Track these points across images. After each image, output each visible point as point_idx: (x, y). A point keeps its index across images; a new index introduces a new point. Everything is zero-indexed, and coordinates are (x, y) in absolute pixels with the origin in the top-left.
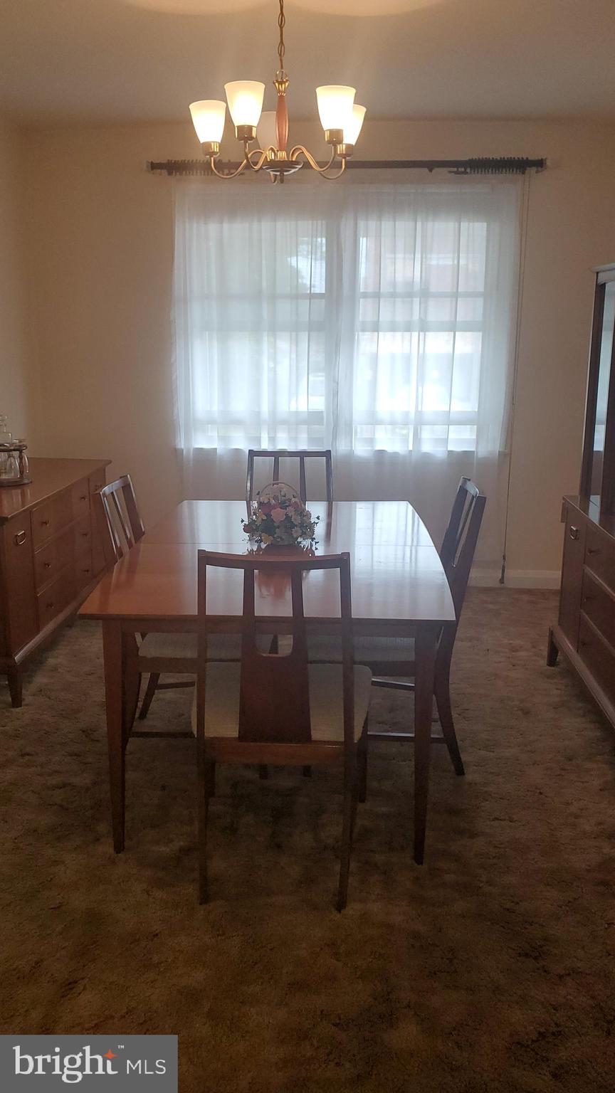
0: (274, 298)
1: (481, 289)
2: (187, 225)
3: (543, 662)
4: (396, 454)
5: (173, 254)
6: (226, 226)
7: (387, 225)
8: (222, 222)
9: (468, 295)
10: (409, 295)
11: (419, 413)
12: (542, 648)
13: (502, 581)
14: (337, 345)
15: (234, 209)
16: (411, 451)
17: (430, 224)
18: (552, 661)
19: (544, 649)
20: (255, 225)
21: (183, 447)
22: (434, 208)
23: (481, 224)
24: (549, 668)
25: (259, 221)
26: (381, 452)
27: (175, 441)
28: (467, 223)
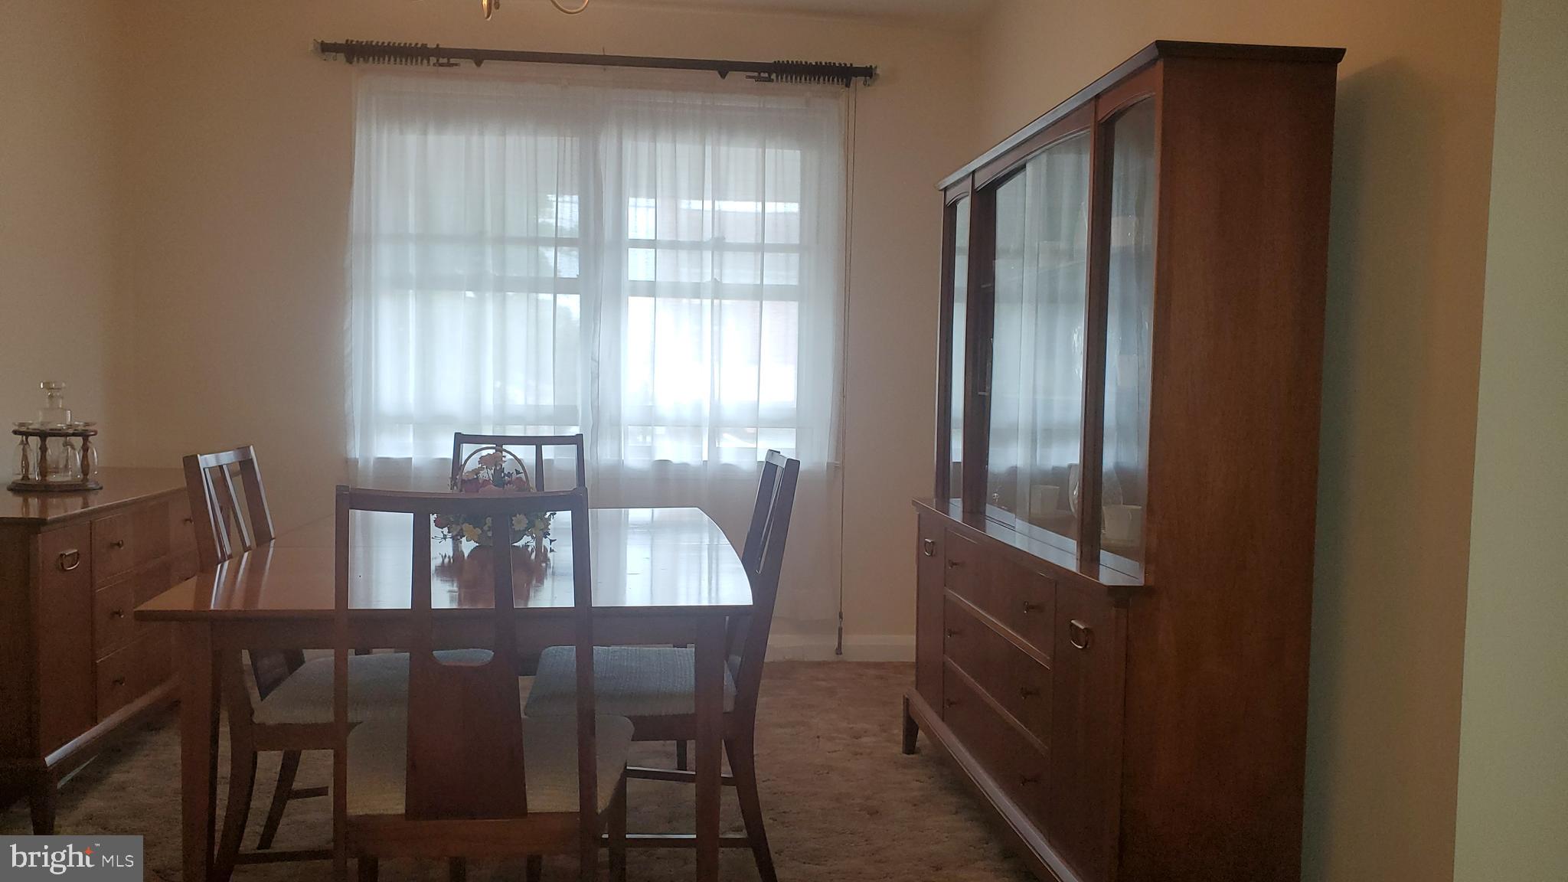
0: (502, 240)
1: (795, 240)
2: (374, 136)
3: (898, 749)
4: (685, 466)
5: (351, 176)
6: (432, 138)
7: (664, 147)
8: (425, 133)
9: (777, 248)
10: (697, 246)
11: (716, 407)
12: (896, 731)
13: (839, 651)
14: (597, 309)
15: (442, 114)
16: (706, 461)
17: (723, 149)
18: (910, 747)
19: (899, 732)
20: (475, 139)
21: (357, 457)
22: (728, 126)
23: (792, 151)
24: (905, 755)
25: (482, 134)
26: (664, 463)
27: (345, 447)
28: (773, 150)
